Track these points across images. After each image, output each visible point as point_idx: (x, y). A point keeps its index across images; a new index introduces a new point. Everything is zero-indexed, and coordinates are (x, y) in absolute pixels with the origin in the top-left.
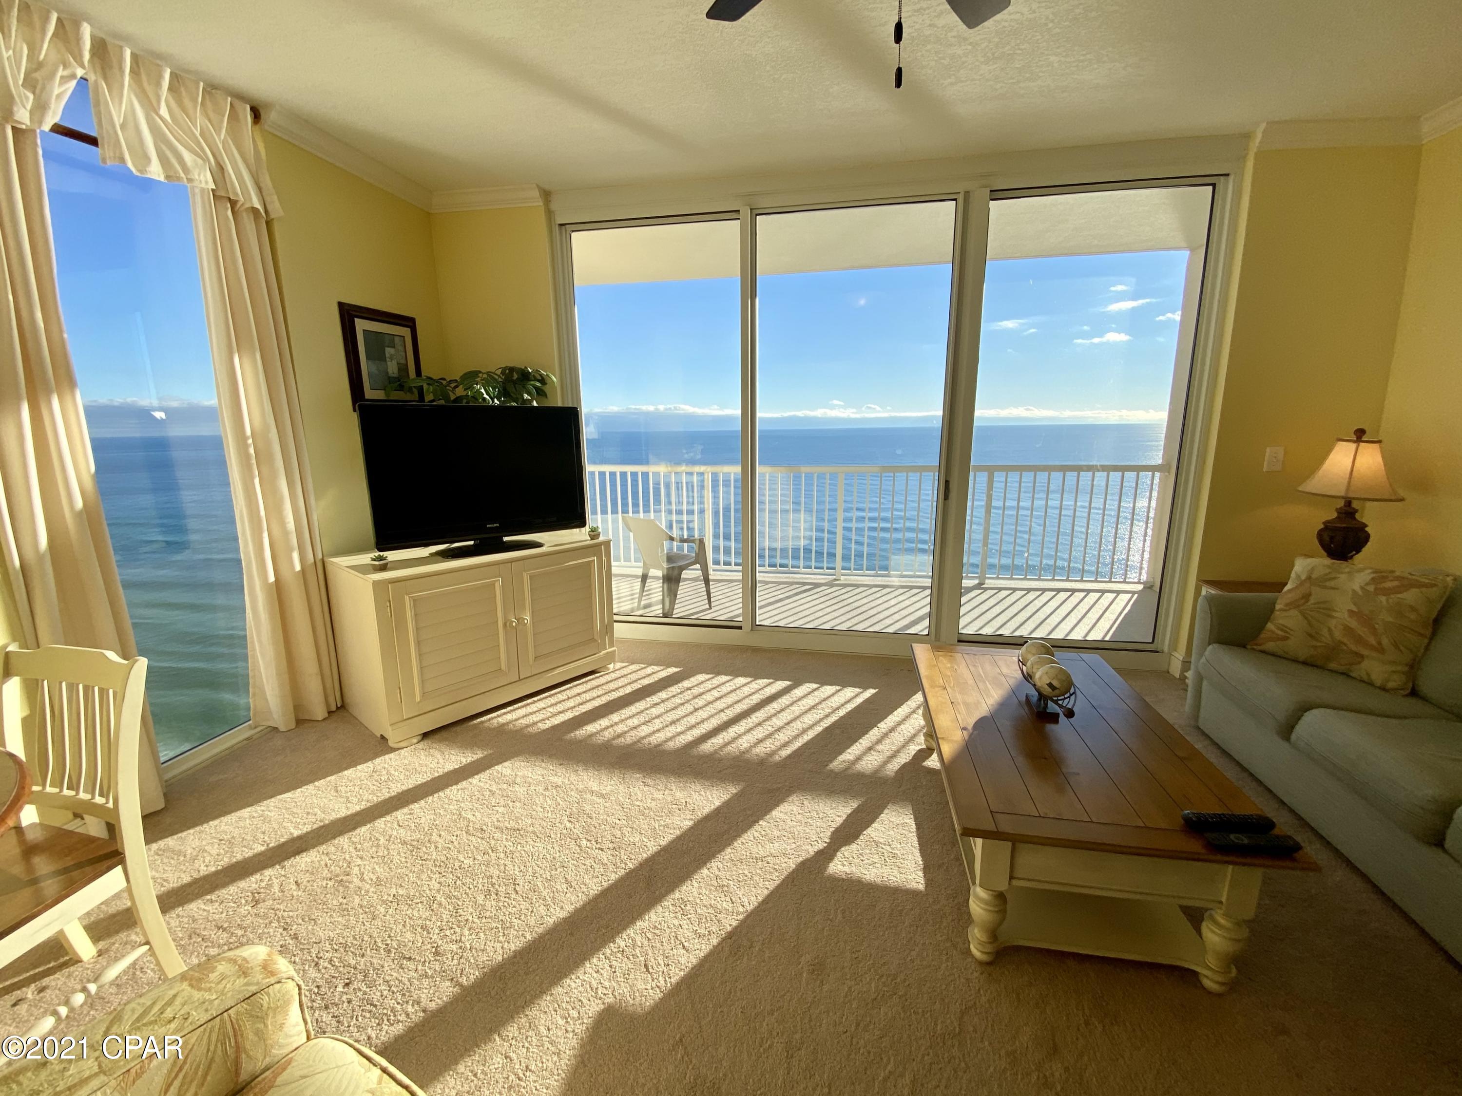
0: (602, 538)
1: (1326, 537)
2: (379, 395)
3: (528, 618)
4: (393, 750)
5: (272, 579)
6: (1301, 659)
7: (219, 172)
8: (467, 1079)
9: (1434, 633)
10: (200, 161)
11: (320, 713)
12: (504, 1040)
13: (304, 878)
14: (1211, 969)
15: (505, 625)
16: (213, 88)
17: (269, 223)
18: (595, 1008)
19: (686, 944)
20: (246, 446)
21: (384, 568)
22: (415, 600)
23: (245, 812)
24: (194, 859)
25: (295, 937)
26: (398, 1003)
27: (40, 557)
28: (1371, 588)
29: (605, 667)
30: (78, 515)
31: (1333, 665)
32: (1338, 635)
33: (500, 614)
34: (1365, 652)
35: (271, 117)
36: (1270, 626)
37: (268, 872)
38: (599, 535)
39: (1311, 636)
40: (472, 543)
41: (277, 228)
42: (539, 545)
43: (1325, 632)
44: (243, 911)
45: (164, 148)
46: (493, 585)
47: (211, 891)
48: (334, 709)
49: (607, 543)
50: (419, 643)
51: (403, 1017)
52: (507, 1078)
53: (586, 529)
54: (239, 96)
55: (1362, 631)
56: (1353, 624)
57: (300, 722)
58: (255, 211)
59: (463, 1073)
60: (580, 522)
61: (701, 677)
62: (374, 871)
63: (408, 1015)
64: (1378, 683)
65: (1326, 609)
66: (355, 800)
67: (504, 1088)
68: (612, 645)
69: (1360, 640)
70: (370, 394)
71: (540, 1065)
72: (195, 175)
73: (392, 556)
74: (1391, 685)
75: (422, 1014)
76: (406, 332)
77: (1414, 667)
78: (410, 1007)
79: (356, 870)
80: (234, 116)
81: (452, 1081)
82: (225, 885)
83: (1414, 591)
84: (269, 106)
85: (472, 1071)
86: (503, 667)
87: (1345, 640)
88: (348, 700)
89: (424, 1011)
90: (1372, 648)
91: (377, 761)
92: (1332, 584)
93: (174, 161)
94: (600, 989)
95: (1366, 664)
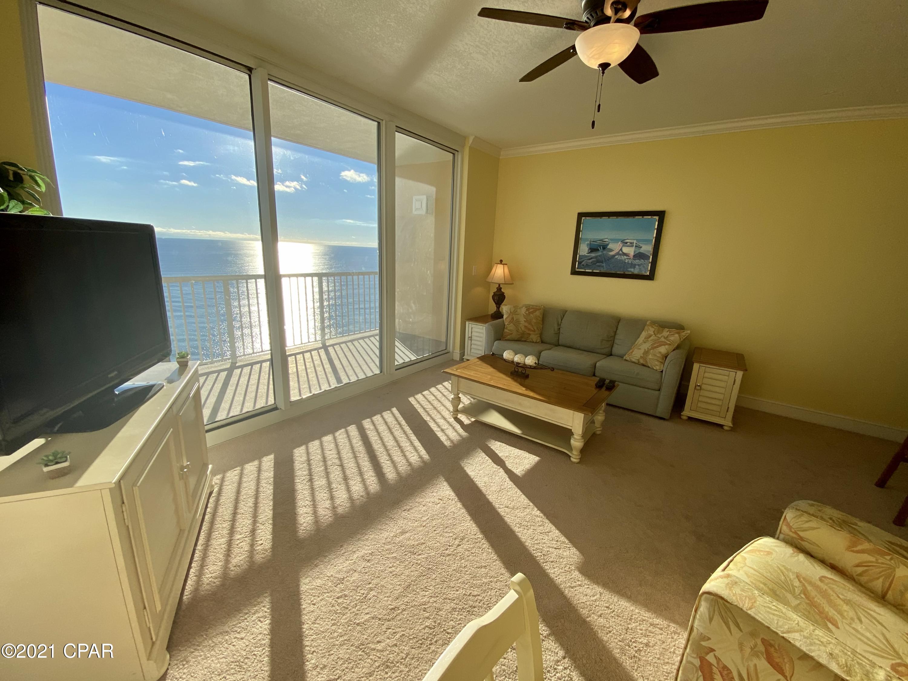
1: (494, 299)
6: (516, 339)
8: (612, 636)
9: (543, 323)
12: (590, 616)
14: (599, 428)
18: (576, 574)
19: (546, 531)
26: (555, 675)
28: (527, 312)
31: (523, 339)
32: (523, 328)
34: (531, 333)
36: (506, 330)
39: (517, 331)
43: (520, 329)
51: (568, 671)
52: (612, 617)
55: (530, 326)
56: (526, 324)
59: (608, 638)
63: (566, 668)
64: (535, 341)
65: (518, 321)
67: (618, 619)
69: (529, 329)
71: (606, 602)
74: (538, 341)
75: (567, 660)
77: (541, 335)
78: (559, 667)
81: (613, 644)
83: (538, 311)
85: (607, 634)
87: (525, 330)
89: (564, 658)
90: (533, 331)
92: (517, 313)
94: (566, 569)
95: (531, 337)
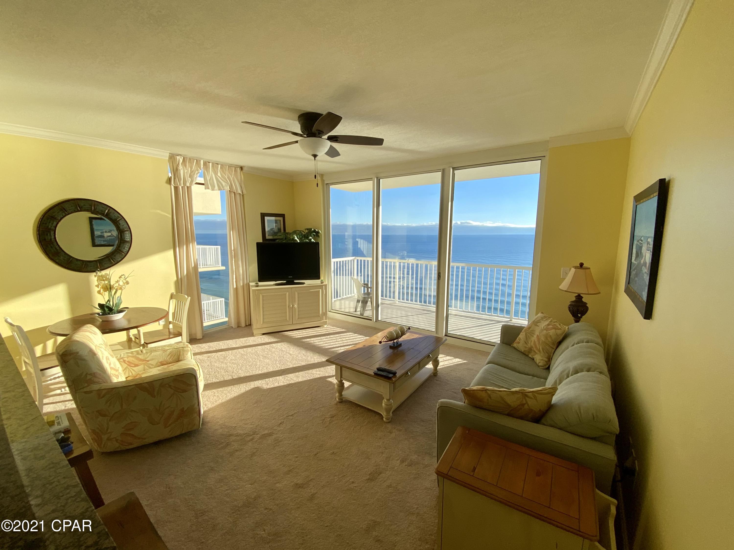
0: (324, 283)
1: (571, 309)
2: (271, 237)
3: (296, 306)
4: (254, 336)
5: (235, 287)
7: (231, 187)
9: (557, 347)
10: (227, 184)
11: (243, 325)
13: (219, 356)
15: (288, 307)
16: (230, 166)
17: (243, 195)
20: (232, 253)
21: (257, 286)
22: (263, 296)
23: (216, 343)
24: (202, 348)
25: (211, 364)
27: (184, 277)
29: (323, 326)
30: (192, 268)
32: (532, 344)
33: (287, 304)
35: (245, 169)
37: (213, 354)
38: (323, 282)
39: (526, 343)
40: (285, 282)
41: (245, 196)
42: (303, 283)
44: (206, 358)
45: (219, 184)
46: (286, 294)
47: (202, 354)
48: (248, 325)
49: (326, 285)
50: (263, 308)
53: (320, 280)
54: (236, 167)
57: (238, 327)
58: (240, 194)
60: (318, 278)
61: (350, 333)
62: (232, 357)
66: (238, 344)
68: (326, 319)
70: (267, 237)
72: (225, 188)
73: (260, 283)
76: (281, 219)
79: (229, 356)
80: (235, 171)
82: (205, 354)
84: (244, 166)
86: (288, 319)
87: (533, 346)
88: (252, 323)
91: (249, 338)
93: (220, 185)
